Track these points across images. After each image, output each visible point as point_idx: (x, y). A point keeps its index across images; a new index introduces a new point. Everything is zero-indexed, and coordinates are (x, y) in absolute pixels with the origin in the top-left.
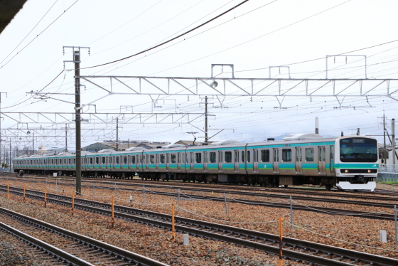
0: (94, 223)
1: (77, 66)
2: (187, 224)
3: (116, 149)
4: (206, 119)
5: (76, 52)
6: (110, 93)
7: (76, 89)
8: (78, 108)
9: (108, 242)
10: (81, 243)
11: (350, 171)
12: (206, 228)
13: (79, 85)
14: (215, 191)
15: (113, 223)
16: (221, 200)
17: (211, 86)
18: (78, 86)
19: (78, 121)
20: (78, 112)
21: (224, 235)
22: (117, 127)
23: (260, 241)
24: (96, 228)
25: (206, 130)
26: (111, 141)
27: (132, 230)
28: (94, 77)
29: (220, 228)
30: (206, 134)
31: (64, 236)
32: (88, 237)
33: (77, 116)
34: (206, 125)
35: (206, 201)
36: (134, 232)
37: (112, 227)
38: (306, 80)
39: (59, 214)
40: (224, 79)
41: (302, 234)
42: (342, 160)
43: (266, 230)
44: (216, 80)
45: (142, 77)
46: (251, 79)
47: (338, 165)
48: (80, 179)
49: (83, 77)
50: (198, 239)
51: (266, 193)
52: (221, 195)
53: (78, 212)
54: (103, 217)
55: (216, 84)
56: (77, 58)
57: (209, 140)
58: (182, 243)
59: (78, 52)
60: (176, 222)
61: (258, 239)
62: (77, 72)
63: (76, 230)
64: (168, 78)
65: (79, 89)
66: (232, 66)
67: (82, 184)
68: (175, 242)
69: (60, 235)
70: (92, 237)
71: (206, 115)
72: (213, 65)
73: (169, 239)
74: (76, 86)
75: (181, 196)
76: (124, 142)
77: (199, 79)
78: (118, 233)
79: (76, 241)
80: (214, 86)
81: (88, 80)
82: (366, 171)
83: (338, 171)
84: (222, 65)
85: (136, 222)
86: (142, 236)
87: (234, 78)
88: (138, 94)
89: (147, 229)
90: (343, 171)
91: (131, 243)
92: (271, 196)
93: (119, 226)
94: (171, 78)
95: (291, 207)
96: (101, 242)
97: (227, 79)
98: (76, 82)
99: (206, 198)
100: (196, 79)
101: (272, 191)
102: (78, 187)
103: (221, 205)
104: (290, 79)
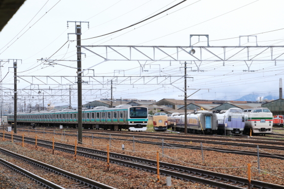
0: (92, 167)
1: (79, 37)
2: (170, 168)
3: (111, 106)
4: (185, 81)
5: (78, 26)
6: (106, 60)
7: (78, 56)
8: (80, 72)
9: (104, 183)
10: (82, 183)
11: (135, 122)
12: (185, 172)
13: (81, 53)
14: (193, 141)
15: (108, 167)
16: (199, 148)
17: (190, 53)
18: (79, 54)
19: (80, 83)
20: (80, 75)
21: (201, 178)
22: (112, 88)
23: (232, 183)
24: (94, 171)
25: (186, 90)
26: (106, 99)
27: (125, 173)
28: (93, 46)
29: (197, 172)
30: (186, 94)
31: (68, 178)
32: (88, 179)
33: (78, 78)
34: (185, 86)
35: (185, 149)
36: (126, 174)
37: (107, 171)
38: (271, 47)
39: (65, 160)
40: (200, 47)
41: (268, 177)
42: (131, 117)
43: (236, 174)
44: (194, 48)
45: (132, 46)
46: (224, 47)
47: (129, 120)
48: (81, 131)
49: (83, 47)
50: (179, 181)
51: (236, 142)
52: (198, 144)
53: (80, 158)
54: (100, 162)
55: (194, 51)
56: (78, 31)
57: (187, 99)
58: (165, 184)
59: (80, 26)
60: (161, 166)
61: (230, 181)
62: (79, 42)
63: (78, 173)
64: (154, 47)
65: (80, 56)
66: (207, 36)
67: (83, 135)
68: (160, 183)
69: (65, 176)
70: (91, 179)
71: (185, 78)
72: (191, 36)
73: (155, 181)
74: (78, 54)
75: (165, 145)
76: (117, 100)
77: (179, 47)
78: (113, 175)
79: (78, 182)
80: (192, 53)
81: (88, 49)
82: (142, 122)
83: (129, 122)
84: (199, 35)
85: (127, 166)
86: (132, 178)
87: (209, 46)
88: (129, 60)
89: (136, 172)
90: (131, 122)
91: (123, 184)
92: (241, 145)
93: (114, 170)
94: (156, 47)
95: (258, 154)
96: (98, 182)
97: (203, 47)
98: (78, 51)
99: (186, 146)
100: (177, 47)
101: (242, 141)
102: (80, 137)
103: (198, 152)
104: (257, 46)
